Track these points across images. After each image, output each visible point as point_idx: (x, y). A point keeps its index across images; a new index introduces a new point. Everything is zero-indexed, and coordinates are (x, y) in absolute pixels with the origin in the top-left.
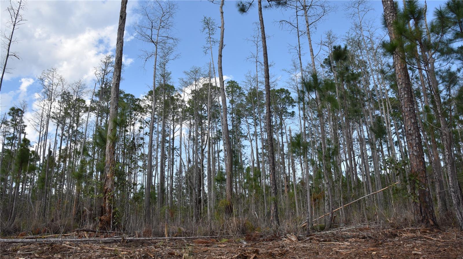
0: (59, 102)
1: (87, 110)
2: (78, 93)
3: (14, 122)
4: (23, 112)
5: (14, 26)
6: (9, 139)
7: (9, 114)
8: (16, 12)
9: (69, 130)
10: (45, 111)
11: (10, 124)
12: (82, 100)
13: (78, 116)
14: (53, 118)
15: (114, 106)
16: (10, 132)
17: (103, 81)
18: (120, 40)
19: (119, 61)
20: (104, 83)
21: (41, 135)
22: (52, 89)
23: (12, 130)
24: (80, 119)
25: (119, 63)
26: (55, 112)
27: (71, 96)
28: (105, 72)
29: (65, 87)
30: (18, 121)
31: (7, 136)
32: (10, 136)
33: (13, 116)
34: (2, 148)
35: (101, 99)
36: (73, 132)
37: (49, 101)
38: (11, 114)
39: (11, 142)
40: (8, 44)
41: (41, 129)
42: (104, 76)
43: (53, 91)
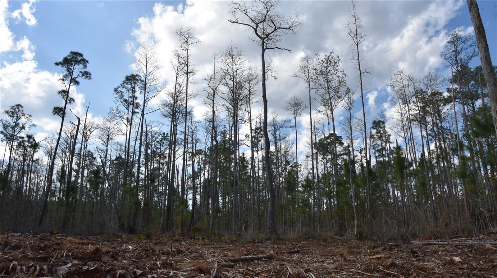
0: (414, 102)
1: (447, 101)
2: (432, 87)
3: (379, 135)
4: (384, 123)
5: (357, 45)
6: (378, 151)
7: (373, 128)
8: (355, 33)
9: (433, 128)
10: (403, 115)
11: (376, 137)
12: (438, 92)
13: (439, 111)
14: (413, 120)
15: (492, 83)
16: (378, 144)
17: (457, 63)
18: (473, 5)
19: (480, 29)
20: (459, 65)
21: (407, 140)
22: (405, 92)
23: (379, 142)
24: (442, 114)
25: (480, 31)
26: (413, 114)
27: (425, 92)
28: (456, 52)
29: (416, 85)
30: (382, 132)
31: (376, 149)
32: (379, 148)
33: (377, 129)
34: (375, 161)
35: (461, 84)
36: (438, 129)
37: (405, 104)
38: (374, 128)
39: (381, 154)
40: (358, 64)
41: (405, 134)
42: (456, 58)
43: (407, 94)
